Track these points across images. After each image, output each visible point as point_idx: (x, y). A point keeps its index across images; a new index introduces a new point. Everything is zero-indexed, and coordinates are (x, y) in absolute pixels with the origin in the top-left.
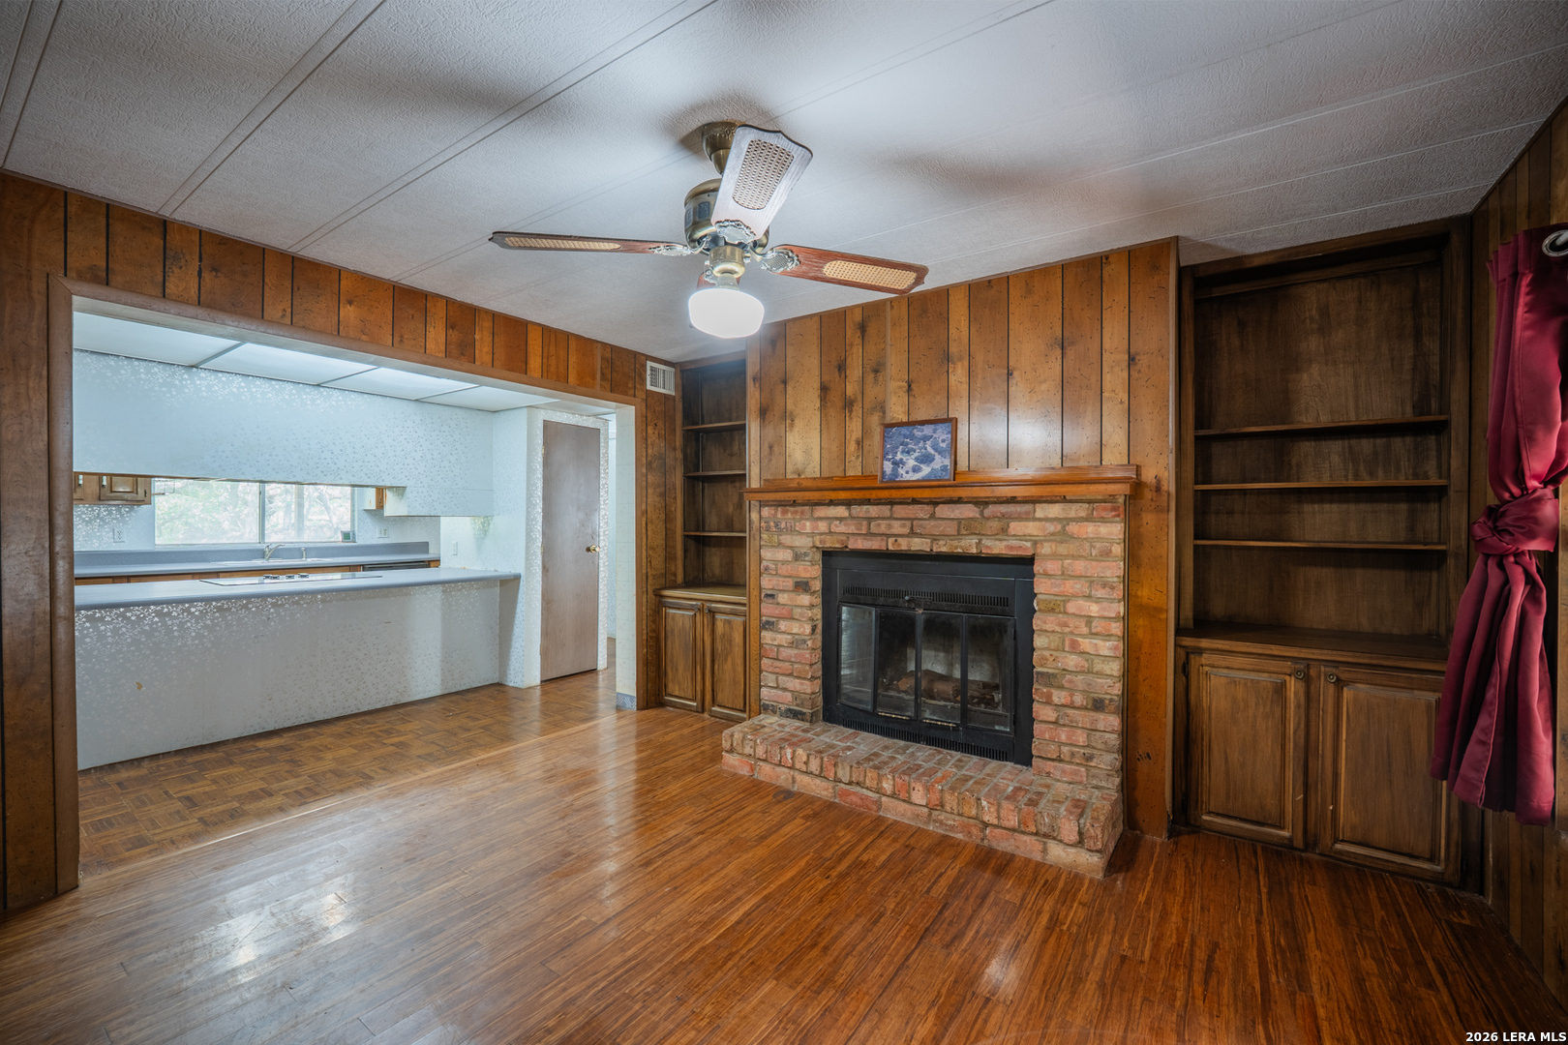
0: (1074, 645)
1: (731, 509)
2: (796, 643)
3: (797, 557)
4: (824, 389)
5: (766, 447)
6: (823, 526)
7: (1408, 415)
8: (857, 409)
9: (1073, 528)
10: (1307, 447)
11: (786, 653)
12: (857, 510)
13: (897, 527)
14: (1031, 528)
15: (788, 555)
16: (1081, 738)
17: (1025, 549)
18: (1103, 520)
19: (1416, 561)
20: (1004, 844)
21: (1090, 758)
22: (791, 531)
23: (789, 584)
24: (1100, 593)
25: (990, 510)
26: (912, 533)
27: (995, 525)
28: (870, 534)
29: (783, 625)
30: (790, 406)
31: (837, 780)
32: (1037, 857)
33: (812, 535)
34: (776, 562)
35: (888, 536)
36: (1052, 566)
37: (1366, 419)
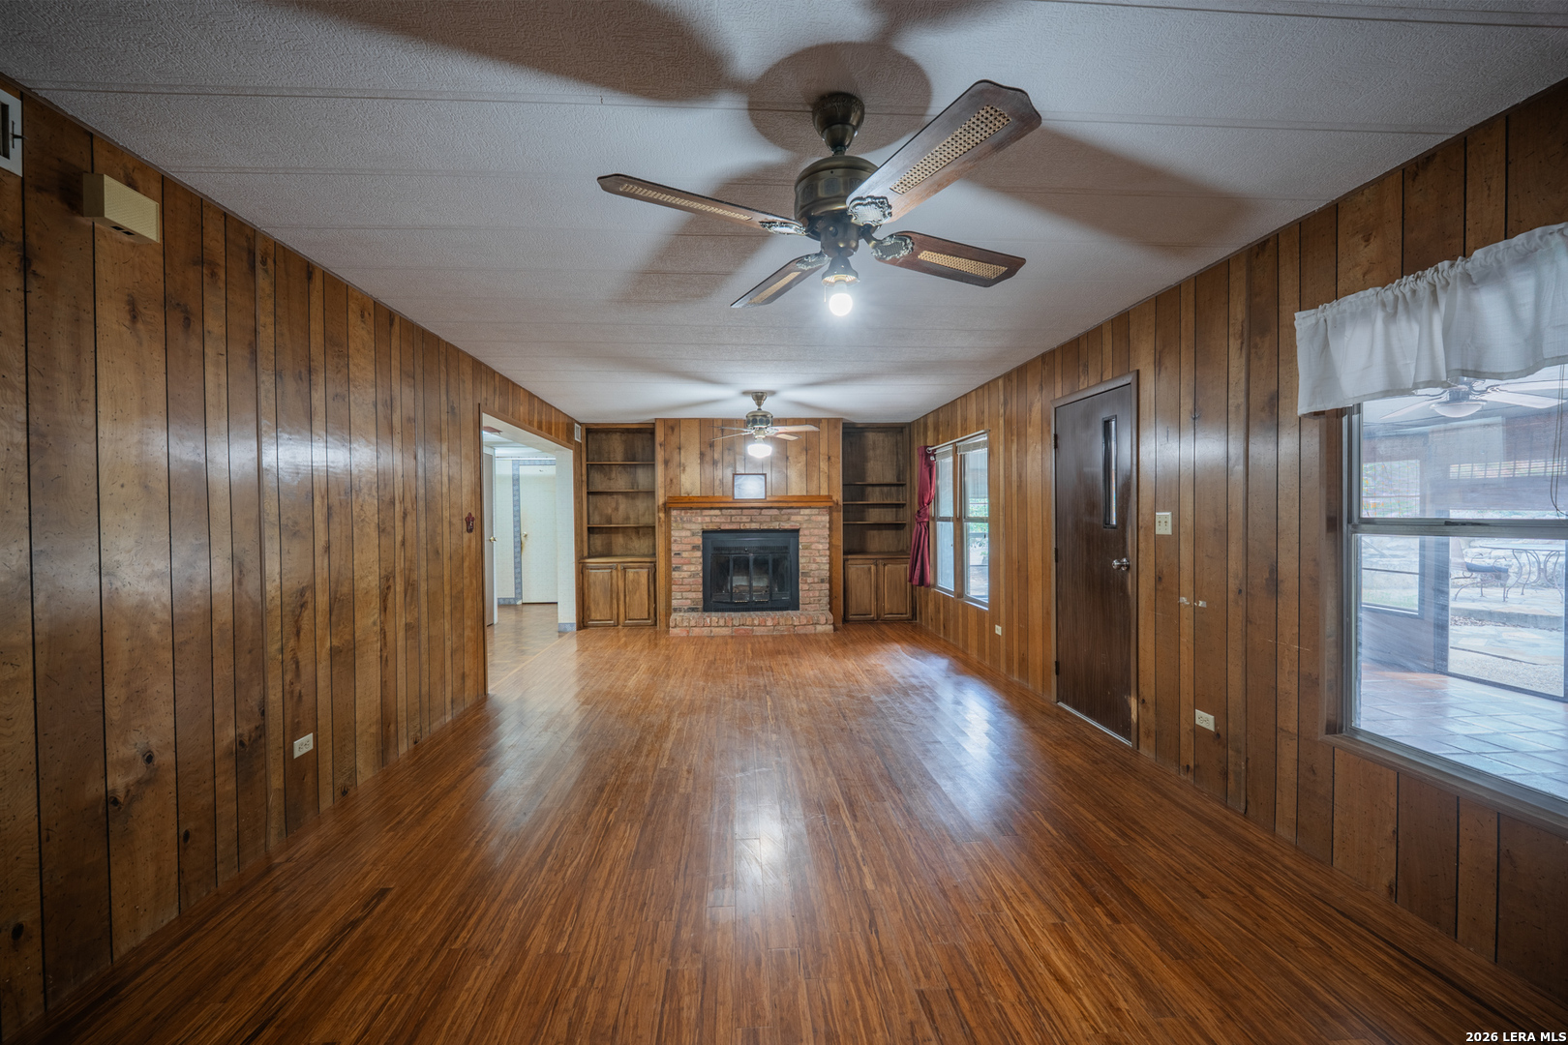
0: (814, 560)
1: (610, 511)
2: (693, 575)
3: (693, 534)
4: (702, 455)
5: (668, 480)
6: (707, 519)
7: (895, 482)
8: (720, 465)
9: (813, 518)
10: (870, 489)
11: (686, 581)
12: (724, 511)
13: (744, 519)
14: (799, 518)
15: (688, 533)
16: (817, 594)
17: (796, 526)
18: (823, 515)
19: (898, 527)
20: (801, 631)
21: (820, 600)
22: (690, 522)
23: (689, 547)
24: (823, 541)
25: (784, 511)
26: (752, 521)
27: (786, 517)
28: (731, 522)
29: (685, 568)
30: (682, 461)
31: (733, 626)
32: (813, 632)
33: (702, 523)
34: (681, 537)
35: (740, 523)
36: (806, 532)
37: (885, 482)
